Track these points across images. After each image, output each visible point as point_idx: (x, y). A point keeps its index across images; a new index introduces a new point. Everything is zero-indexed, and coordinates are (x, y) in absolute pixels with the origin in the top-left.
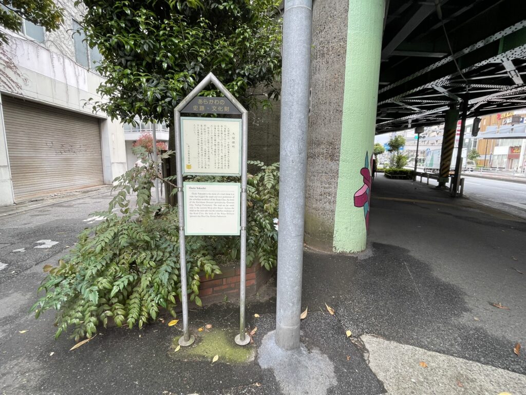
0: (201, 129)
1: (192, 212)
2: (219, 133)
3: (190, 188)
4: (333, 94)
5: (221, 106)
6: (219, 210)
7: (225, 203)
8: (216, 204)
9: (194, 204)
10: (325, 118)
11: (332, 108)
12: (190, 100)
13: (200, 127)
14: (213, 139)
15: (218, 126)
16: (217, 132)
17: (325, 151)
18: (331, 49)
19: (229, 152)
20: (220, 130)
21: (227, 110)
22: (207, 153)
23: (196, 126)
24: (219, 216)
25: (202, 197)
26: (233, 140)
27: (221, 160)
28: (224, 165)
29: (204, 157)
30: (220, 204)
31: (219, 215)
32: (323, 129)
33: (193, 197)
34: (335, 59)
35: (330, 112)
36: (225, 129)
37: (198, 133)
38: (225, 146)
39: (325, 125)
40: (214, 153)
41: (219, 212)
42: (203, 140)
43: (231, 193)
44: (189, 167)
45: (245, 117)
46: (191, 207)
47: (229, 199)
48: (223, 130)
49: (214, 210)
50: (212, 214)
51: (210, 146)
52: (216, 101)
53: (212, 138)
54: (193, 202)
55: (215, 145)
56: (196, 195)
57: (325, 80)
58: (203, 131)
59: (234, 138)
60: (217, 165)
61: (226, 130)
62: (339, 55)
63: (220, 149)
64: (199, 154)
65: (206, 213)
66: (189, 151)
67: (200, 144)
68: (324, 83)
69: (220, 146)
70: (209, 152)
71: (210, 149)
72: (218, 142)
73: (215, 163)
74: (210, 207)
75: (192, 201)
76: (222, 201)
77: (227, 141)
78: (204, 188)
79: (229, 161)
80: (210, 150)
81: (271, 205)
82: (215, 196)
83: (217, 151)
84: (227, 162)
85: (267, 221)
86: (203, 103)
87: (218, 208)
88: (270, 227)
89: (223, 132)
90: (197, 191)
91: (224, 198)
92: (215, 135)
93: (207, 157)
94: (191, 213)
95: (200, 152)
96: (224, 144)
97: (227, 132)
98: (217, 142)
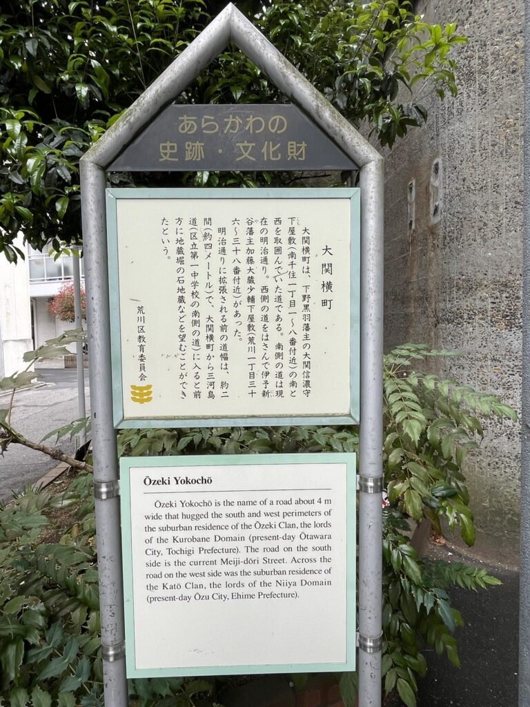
0: (193, 236)
1: (154, 582)
2: (265, 251)
3: (149, 481)
4: (503, 165)
5: (273, 138)
6: (269, 567)
7: (292, 538)
8: (256, 544)
9: (162, 547)
10: (485, 224)
11: (501, 199)
12: (146, 117)
13: (186, 227)
14: (244, 275)
15: (264, 221)
16: (257, 246)
17: (490, 306)
18: (490, 59)
19: (307, 328)
20: (271, 236)
21: (296, 154)
22: (217, 333)
23: (173, 225)
24: (272, 595)
25: (199, 517)
26: (327, 278)
27: (273, 361)
28: (287, 380)
29: (204, 352)
30: (273, 544)
31: (266, 590)
32: (481, 251)
33: (158, 517)
34: (504, 82)
35: (497, 208)
36: (292, 231)
37: (180, 251)
38: (293, 304)
39: (485, 241)
40: (244, 330)
41: (268, 579)
42: (202, 279)
43: (315, 496)
44: (142, 395)
45: (372, 178)
46: (153, 558)
47: (308, 520)
48: (285, 236)
49: (248, 568)
50: (240, 585)
51: (229, 304)
52: (251, 120)
53: (237, 271)
54: (161, 540)
55: (251, 299)
56: (173, 511)
57: (477, 134)
58: (200, 243)
59: (327, 268)
60: (259, 380)
61: (299, 235)
62: (514, 72)
63: (272, 315)
64: (183, 338)
65: (213, 585)
66: (142, 329)
67: (188, 298)
68: (477, 142)
69: (272, 304)
70: (223, 328)
71: (230, 316)
72: (265, 289)
73: (252, 375)
74: (231, 556)
75: (157, 534)
76: (280, 532)
77: (301, 279)
78: (204, 481)
79: (307, 364)
80: (232, 323)
81: (410, 488)
82: (247, 509)
83: (258, 324)
84: (300, 369)
85: (405, 547)
86: (200, 129)
87: (266, 561)
88: (418, 574)
89: (285, 246)
90: (175, 493)
91: (289, 520)
92: (250, 260)
93: (217, 352)
94: (151, 587)
95: (189, 329)
96: (287, 298)
97: (299, 246)
98: (258, 286)
